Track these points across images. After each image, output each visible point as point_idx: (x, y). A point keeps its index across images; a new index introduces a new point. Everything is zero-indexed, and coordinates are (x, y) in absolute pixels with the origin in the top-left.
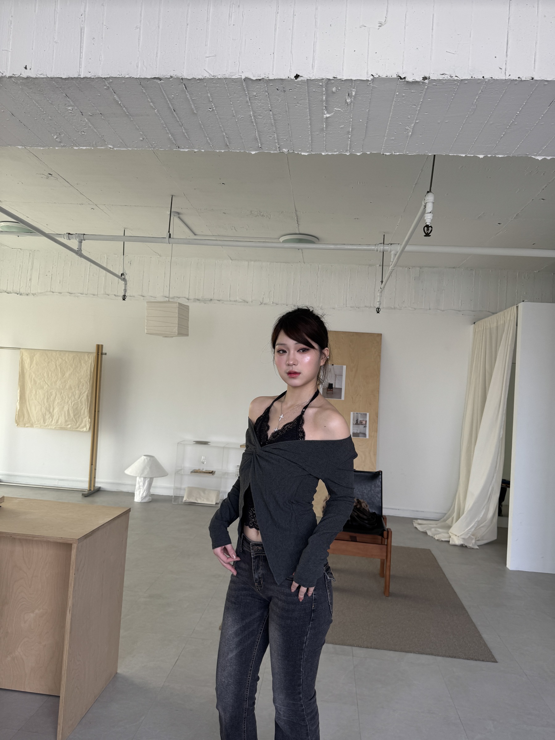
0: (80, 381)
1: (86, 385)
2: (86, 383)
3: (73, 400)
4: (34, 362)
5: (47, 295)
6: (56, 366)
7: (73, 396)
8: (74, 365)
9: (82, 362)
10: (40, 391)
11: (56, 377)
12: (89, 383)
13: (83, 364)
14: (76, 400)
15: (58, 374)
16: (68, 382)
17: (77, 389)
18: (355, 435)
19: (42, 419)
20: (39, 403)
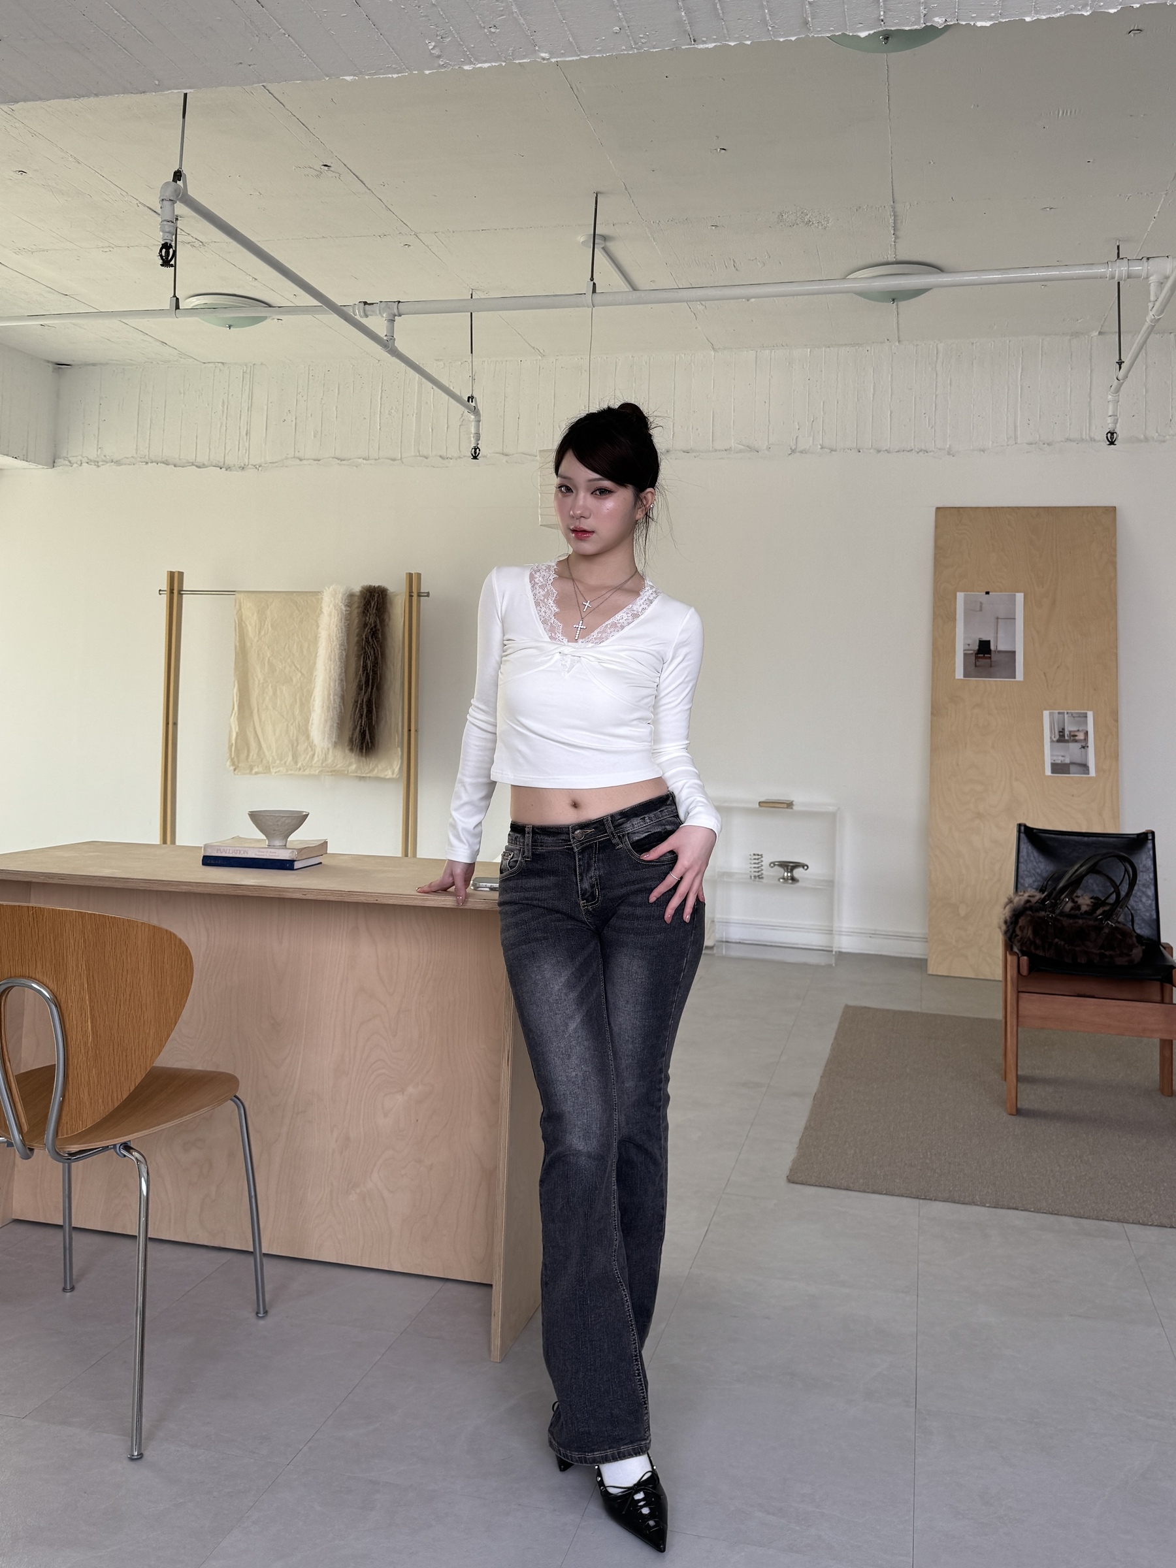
4: (268, 621)
5: (287, 467)
10: (284, 688)
18: (1058, 768)
19: (290, 755)
20: (283, 716)
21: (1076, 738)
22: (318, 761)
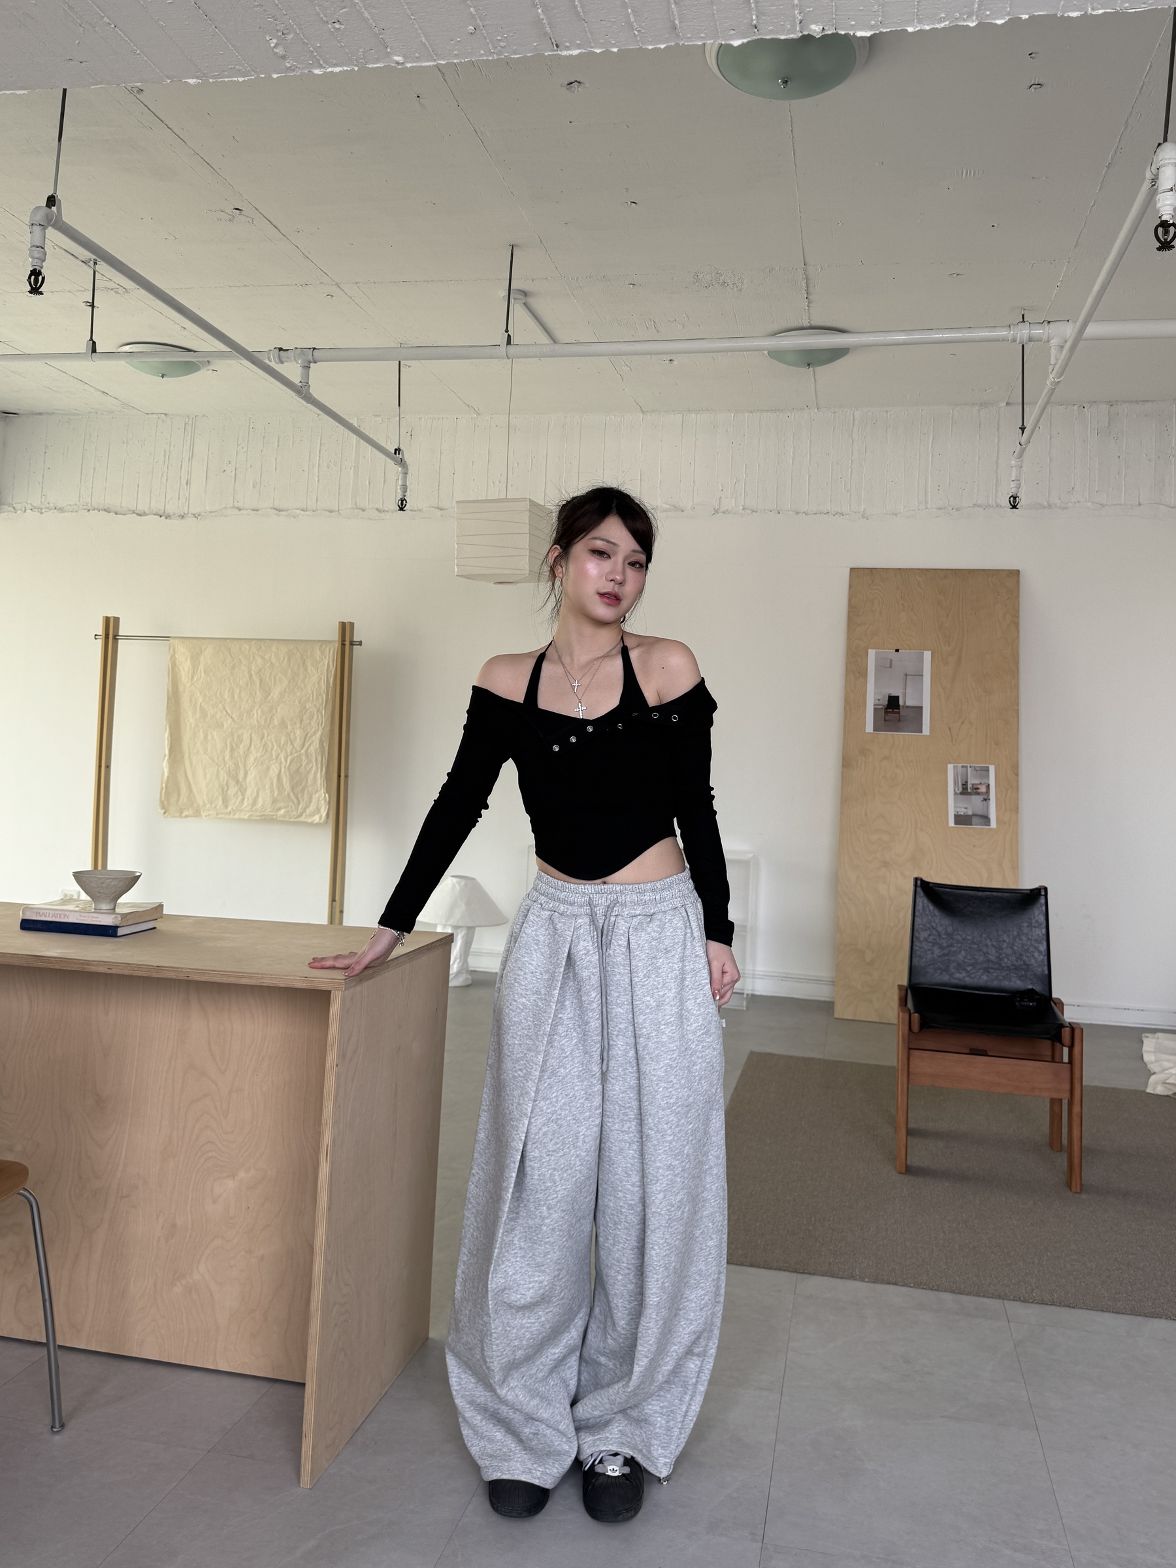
0: (305, 707)
1: (318, 718)
2: (318, 711)
3: (288, 751)
4: (201, 667)
5: (226, 516)
6: (251, 675)
7: (289, 743)
8: (289, 671)
9: (309, 664)
10: (215, 733)
11: (249, 700)
12: (323, 712)
13: (309, 670)
14: (297, 752)
15: (256, 693)
16: (277, 709)
17: (298, 725)
18: (961, 820)
19: (220, 798)
20: (213, 761)
21: (979, 791)
22: (249, 805)
